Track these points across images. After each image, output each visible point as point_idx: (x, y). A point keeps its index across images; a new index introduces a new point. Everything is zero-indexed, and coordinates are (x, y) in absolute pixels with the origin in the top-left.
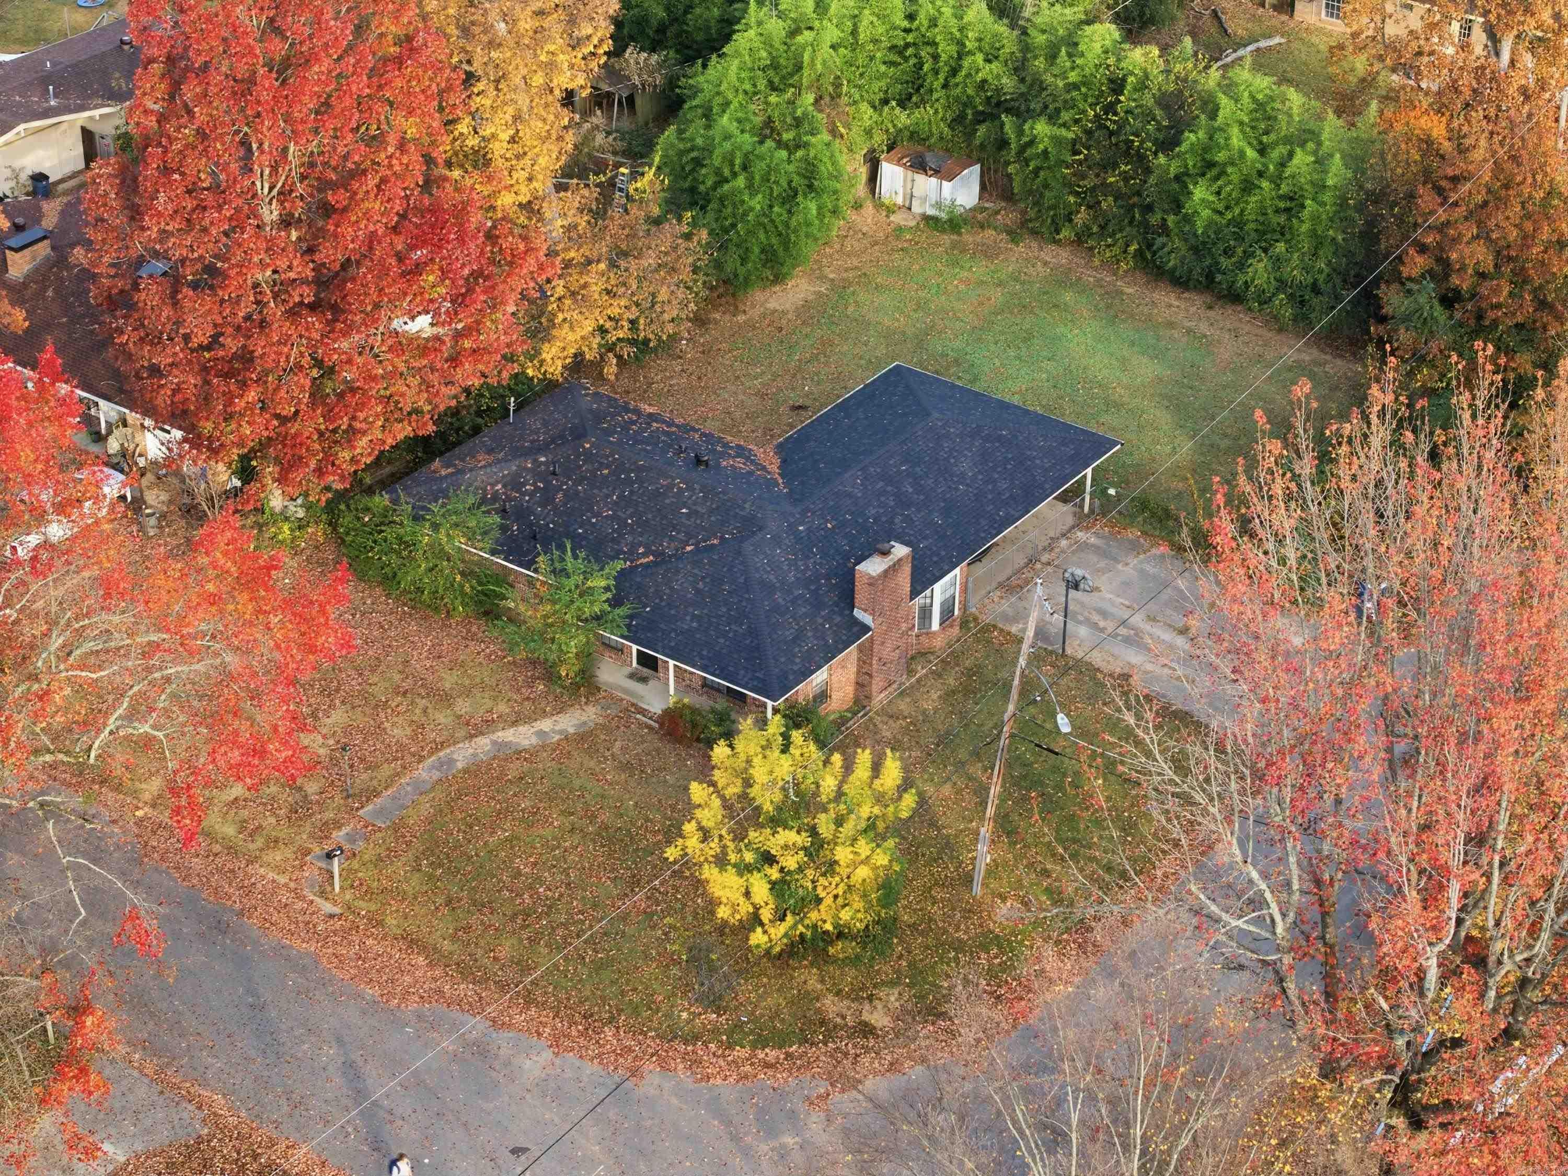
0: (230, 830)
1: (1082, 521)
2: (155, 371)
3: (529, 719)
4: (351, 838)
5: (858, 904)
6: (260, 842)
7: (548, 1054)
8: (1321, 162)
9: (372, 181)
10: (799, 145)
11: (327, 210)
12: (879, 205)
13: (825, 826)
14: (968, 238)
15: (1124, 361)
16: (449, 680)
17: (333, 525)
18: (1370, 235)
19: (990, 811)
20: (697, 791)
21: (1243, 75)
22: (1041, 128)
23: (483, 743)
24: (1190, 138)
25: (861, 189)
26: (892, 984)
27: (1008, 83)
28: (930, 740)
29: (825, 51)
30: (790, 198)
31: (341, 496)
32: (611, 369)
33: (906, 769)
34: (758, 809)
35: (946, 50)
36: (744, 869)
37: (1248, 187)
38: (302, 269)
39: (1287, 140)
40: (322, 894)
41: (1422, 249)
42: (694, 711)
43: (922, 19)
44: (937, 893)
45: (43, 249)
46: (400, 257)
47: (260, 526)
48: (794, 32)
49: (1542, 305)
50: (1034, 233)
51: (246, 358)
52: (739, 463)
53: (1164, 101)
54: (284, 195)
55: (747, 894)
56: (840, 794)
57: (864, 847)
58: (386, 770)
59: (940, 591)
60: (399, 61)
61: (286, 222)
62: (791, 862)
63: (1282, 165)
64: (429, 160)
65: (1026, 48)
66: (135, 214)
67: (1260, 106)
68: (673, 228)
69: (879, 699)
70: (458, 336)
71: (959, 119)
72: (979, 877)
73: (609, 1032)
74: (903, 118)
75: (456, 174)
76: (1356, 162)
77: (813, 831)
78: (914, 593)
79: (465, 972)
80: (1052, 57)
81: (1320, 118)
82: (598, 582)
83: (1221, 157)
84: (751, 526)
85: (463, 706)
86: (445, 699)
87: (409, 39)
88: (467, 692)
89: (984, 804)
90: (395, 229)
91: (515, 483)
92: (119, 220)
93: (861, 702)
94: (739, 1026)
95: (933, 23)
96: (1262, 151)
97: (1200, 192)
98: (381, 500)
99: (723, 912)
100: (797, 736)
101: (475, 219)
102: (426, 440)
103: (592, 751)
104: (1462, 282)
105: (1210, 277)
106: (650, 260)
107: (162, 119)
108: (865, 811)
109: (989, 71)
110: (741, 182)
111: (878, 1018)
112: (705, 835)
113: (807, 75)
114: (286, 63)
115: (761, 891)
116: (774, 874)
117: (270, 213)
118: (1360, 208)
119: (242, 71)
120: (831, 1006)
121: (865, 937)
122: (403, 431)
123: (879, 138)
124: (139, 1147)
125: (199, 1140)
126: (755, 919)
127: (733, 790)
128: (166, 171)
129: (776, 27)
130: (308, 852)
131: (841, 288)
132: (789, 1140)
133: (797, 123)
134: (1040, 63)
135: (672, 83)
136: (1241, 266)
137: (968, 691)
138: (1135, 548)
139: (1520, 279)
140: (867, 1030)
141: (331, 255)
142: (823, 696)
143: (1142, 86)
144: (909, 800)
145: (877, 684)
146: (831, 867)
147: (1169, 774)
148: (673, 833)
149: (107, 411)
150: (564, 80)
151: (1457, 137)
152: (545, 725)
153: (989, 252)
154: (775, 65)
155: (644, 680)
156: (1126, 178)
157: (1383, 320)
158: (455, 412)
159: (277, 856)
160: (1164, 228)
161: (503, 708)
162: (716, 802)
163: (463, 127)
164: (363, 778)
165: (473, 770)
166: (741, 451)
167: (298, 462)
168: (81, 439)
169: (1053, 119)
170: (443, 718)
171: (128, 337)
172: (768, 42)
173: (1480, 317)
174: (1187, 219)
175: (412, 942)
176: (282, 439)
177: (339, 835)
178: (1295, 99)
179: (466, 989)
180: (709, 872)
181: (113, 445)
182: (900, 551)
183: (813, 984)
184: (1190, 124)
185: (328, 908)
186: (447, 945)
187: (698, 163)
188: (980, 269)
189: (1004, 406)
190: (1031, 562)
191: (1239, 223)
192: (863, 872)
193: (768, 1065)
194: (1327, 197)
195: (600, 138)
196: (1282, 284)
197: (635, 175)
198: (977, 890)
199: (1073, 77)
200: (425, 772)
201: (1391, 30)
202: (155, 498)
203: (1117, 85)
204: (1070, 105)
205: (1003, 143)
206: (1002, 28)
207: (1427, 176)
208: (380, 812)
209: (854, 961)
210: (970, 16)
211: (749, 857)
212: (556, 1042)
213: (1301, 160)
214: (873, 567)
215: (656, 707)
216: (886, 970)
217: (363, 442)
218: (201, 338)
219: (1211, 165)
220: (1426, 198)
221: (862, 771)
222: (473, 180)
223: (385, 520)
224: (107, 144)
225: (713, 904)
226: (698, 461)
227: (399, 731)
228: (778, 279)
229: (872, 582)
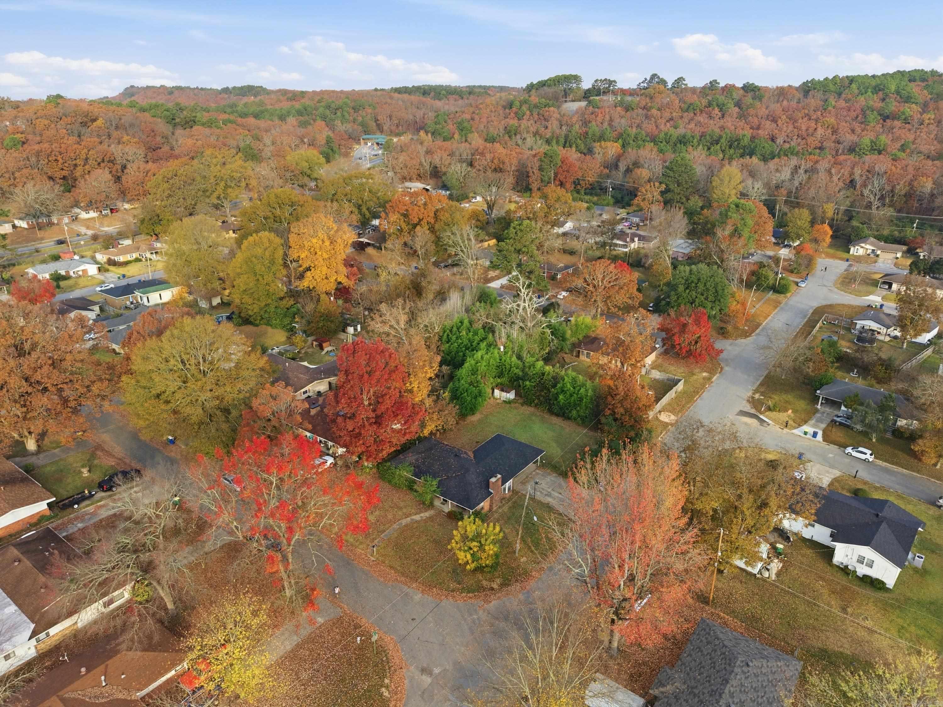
0: (352, 540)
1: (538, 468)
2: (340, 436)
3: (419, 513)
4: (378, 542)
5: (490, 559)
6: (358, 543)
7: (421, 595)
8: (587, 391)
9: (388, 397)
10: (478, 386)
11: (378, 402)
12: (494, 398)
13: (483, 542)
14: (513, 405)
15: (546, 432)
16: (402, 504)
17: (378, 469)
18: (597, 406)
19: (519, 537)
20: (455, 532)
21: (570, 372)
22: (528, 383)
23: (409, 519)
24: (559, 385)
25: (490, 395)
26: (499, 577)
27: (521, 373)
28: (505, 518)
29: (483, 367)
30: (476, 397)
31: (379, 463)
32: (438, 435)
33: (500, 526)
34: (468, 537)
35: (508, 367)
36: (465, 551)
37: (571, 395)
38: (372, 415)
39: (579, 386)
40: (372, 555)
41: (609, 409)
42: (455, 512)
43: (503, 360)
44: (508, 555)
45: (319, 408)
46: (393, 412)
47: (362, 469)
48: (477, 363)
49: (636, 421)
50: (527, 404)
51: (360, 434)
52: (465, 455)
53: (553, 377)
54: (369, 399)
55: (466, 557)
56: (486, 534)
57: (492, 547)
58: (387, 526)
59: (507, 484)
60: (394, 372)
61: (370, 404)
62: (475, 550)
63: (579, 391)
64: (400, 392)
65: (524, 366)
66: (337, 402)
67: (573, 378)
68: (452, 405)
69: (495, 509)
70: (405, 429)
71: (510, 381)
72: (517, 551)
73: (435, 589)
74: (499, 380)
75: (406, 394)
76: (594, 391)
77: (480, 542)
78: (502, 485)
79: (403, 574)
80: (530, 368)
81: (586, 381)
82: (435, 483)
83: (565, 389)
84: (467, 470)
85: (405, 510)
86: (401, 509)
87: (396, 367)
88: (405, 507)
89: (518, 534)
90: (392, 407)
91: (417, 460)
92: (334, 404)
93: (490, 510)
94: (464, 588)
95: (505, 361)
96: (574, 388)
97: (561, 397)
98: (389, 464)
99: (460, 562)
100: (477, 519)
101: (410, 404)
102: (399, 451)
103: (432, 521)
104: (618, 416)
105: (564, 414)
106: (446, 412)
107: (344, 383)
108: (492, 538)
109: (517, 371)
110: (466, 394)
111: (495, 586)
112: (457, 543)
113: (479, 372)
114: (370, 372)
115: (469, 557)
116: (472, 552)
117: (366, 403)
118: (595, 400)
119: (361, 373)
120: (485, 583)
121: (492, 567)
122: (393, 449)
123: (494, 384)
124: (327, 619)
125: (341, 617)
126: (467, 563)
127: (462, 532)
128: (344, 394)
129: (473, 362)
130: (368, 545)
131: (486, 416)
132: (475, 617)
133: (477, 382)
134: (527, 369)
135: (452, 373)
136: (570, 412)
137: (514, 507)
138: (550, 474)
139: (631, 416)
140: (492, 589)
141: (379, 412)
142: (482, 508)
143: (548, 374)
144: (501, 535)
145: (494, 505)
146: (484, 551)
147: (560, 536)
148: (449, 542)
149: (330, 444)
150: (428, 376)
151: (616, 386)
152: (422, 515)
153: (516, 408)
154: (473, 370)
155: (444, 504)
156: (545, 393)
157: (601, 424)
158: (405, 444)
159: (361, 546)
160: (554, 404)
161: (413, 511)
162: (459, 535)
163: (408, 385)
164: (382, 527)
165: (406, 526)
166: (466, 453)
167: (370, 456)
168: (324, 450)
169: (530, 381)
170: (400, 513)
171: (335, 429)
172: (471, 365)
173: (622, 423)
174: (559, 402)
175: (391, 567)
176: (367, 451)
177: (376, 541)
178: (581, 377)
179: (403, 579)
180: (457, 552)
181: (331, 452)
182: (499, 476)
183: (481, 578)
184: (559, 382)
185: (373, 559)
186: (399, 568)
187: (457, 390)
188: (515, 411)
189: (520, 443)
190: (527, 477)
191: (569, 403)
192: (491, 552)
193: (470, 598)
194: (588, 398)
195: (437, 384)
196: (579, 416)
197: (444, 393)
198: (517, 555)
199: (534, 372)
200: (395, 526)
201: (600, 362)
202: (340, 463)
203: (543, 374)
204: (533, 378)
205: (520, 386)
206: (519, 362)
207: (610, 394)
208: (386, 535)
209: (490, 572)
210: (513, 359)
211: (466, 548)
212: (422, 592)
213: (583, 390)
214: (493, 480)
215: (447, 510)
216: (496, 574)
217: (385, 452)
218: (350, 429)
219: (563, 391)
220: (609, 398)
221: (491, 529)
222: (410, 395)
223: (389, 468)
224: (334, 386)
225: (458, 559)
226: (456, 455)
227: (390, 516)
228: (473, 414)
229: (493, 483)
